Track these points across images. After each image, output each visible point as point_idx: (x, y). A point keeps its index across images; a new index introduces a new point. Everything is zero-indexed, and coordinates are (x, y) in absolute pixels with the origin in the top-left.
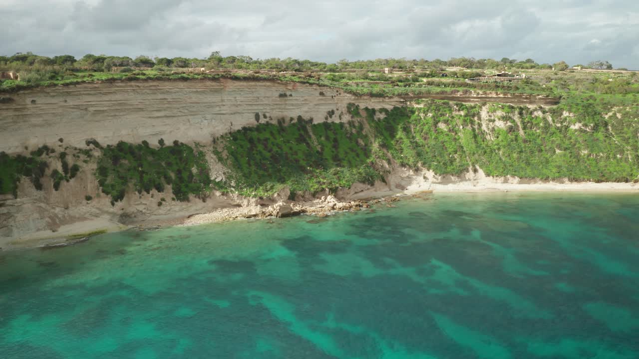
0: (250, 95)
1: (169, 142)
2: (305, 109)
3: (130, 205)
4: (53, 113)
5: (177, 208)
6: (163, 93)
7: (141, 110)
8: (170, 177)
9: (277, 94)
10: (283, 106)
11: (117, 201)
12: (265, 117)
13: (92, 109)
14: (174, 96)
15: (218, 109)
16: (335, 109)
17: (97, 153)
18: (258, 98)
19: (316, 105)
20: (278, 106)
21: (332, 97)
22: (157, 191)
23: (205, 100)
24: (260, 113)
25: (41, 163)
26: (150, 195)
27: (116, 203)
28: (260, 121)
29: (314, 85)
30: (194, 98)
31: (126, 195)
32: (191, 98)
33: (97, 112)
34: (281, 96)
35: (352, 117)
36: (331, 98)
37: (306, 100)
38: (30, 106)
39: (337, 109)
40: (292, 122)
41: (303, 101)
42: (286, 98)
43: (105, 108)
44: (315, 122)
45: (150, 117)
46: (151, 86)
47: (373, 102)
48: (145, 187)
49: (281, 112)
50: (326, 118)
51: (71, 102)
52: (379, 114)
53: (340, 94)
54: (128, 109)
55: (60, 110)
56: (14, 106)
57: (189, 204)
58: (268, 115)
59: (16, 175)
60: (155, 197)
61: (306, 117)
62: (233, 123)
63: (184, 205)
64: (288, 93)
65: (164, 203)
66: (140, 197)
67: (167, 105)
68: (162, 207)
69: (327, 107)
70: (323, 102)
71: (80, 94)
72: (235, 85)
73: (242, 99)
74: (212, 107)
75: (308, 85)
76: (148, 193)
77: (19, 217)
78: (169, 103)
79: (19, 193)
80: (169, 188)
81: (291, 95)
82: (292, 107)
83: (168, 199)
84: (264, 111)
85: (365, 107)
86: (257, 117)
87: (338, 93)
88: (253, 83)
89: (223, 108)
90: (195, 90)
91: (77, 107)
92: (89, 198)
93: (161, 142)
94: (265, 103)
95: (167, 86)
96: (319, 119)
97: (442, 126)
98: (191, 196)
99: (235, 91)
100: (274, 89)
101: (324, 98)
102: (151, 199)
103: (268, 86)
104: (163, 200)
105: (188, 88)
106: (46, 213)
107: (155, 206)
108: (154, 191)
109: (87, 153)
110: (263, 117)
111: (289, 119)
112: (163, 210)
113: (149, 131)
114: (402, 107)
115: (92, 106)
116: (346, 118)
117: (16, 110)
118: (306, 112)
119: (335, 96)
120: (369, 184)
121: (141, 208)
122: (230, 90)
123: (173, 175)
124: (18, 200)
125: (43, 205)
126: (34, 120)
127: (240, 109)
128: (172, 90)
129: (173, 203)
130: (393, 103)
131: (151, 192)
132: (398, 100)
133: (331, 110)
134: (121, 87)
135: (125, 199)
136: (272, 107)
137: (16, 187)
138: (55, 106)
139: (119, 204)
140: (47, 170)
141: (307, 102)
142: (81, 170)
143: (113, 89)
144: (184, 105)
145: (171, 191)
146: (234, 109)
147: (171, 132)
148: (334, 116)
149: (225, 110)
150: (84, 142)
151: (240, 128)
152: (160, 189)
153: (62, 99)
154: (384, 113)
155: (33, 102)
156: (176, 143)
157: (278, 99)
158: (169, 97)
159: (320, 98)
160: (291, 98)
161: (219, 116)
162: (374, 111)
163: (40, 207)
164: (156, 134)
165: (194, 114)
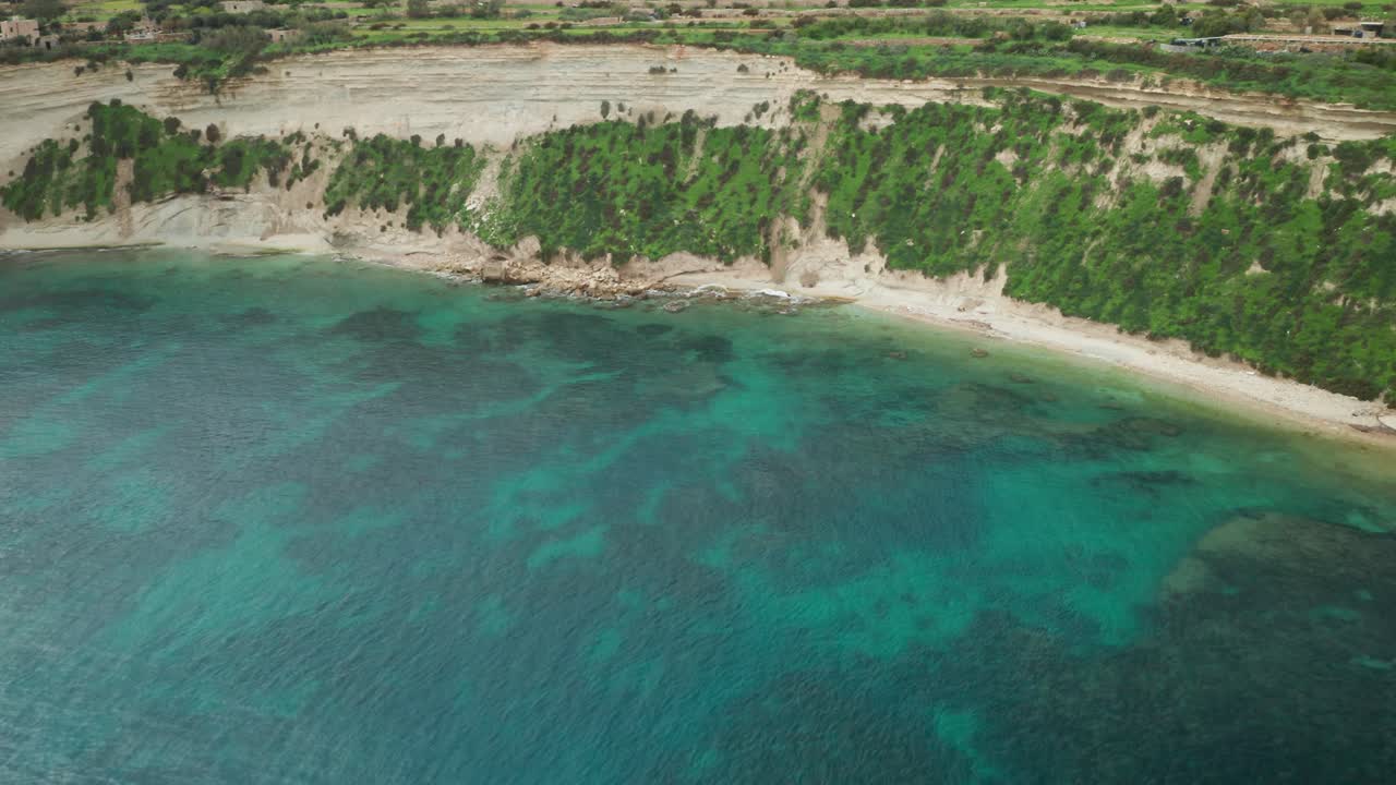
0: (593, 70)
1: (449, 142)
2: (708, 96)
3: (347, 224)
4: (309, 90)
5: (404, 239)
6: (442, 65)
7: (413, 89)
8: (417, 193)
9: (646, 69)
10: (659, 91)
11: (331, 215)
12: (621, 108)
13: (348, 86)
14: (459, 70)
15: (533, 91)
16: (771, 101)
17: (348, 148)
18: (608, 74)
19: (731, 90)
20: (649, 91)
21: (768, 75)
22: (385, 211)
23: (509, 78)
24: (611, 102)
25: (285, 152)
26: (375, 214)
27: (329, 218)
28: (608, 118)
29: (728, 51)
30: (491, 73)
31: (346, 208)
32: (484, 74)
33: (355, 91)
34: (653, 71)
35: (792, 120)
36: (764, 77)
37: (708, 80)
38: (284, 79)
39: (775, 102)
40: (668, 122)
41: (702, 81)
42: (664, 76)
43: (365, 86)
44: (720, 125)
45: (429, 101)
46: (421, 55)
47: (868, 90)
48: (372, 203)
49: (657, 100)
50: (748, 118)
51: (328, 76)
52: (879, 116)
53: (786, 69)
54: (396, 88)
55: (315, 87)
56: (267, 79)
57: (420, 237)
58: (628, 105)
59: (258, 166)
60: (381, 217)
61: (703, 113)
62: (558, 117)
63: (413, 235)
64: (669, 66)
65: (388, 228)
66: (361, 215)
67: (450, 84)
68: (386, 233)
69: (754, 96)
70: (746, 85)
71: (336, 66)
72: (563, 51)
73: (578, 76)
74: (523, 88)
75: (714, 49)
76: (375, 211)
77: (242, 215)
78: (452, 80)
79: (252, 188)
80: (404, 209)
81: (675, 71)
82: (678, 93)
83: (397, 224)
84: (621, 97)
85: (844, 100)
86: (605, 108)
87: (782, 68)
88: (598, 49)
89: (542, 90)
90: (488, 61)
91: (332, 82)
92: (310, 206)
93: (441, 138)
94: (621, 83)
95: (448, 54)
96: (729, 120)
97: (1007, 158)
98: (426, 226)
99: (563, 62)
100: (641, 58)
101: (749, 77)
102: (375, 220)
103: (630, 54)
104: (390, 224)
105: (479, 57)
106: (273, 216)
107: (378, 229)
108: (382, 210)
109: (338, 145)
110: (617, 108)
111: (664, 116)
112: (386, 238)
113: (427, 121)
114: (946, 104)
115: (349, 82)
116: (782, 121)
117: (270, 83)
118: (711, 103)
119: (774, 74)
120: (719, 260)
121: (360, 229)
122: (554, 61)
123: (422, 191)
124: (249, 195)
125: (273, 205)
126: (293, 98)
127: (572, 93)
128: (455, 61)
129: (401, 230)
130: (926, 94)
131: (378, 211)
132: (941, 87)
133: (761, 102)
134: (383, 55)
135: (343, 213)
136: (635, 91)
137: (250, 179)
138: (310, 81)
139: (335, 220)
140: (290, 162)
141: (711, 85)
142: (320, 167)
143: (372, 60)
144: (475, 84)
145: (406, 214)
146: (563, 92)
147: (460, 125)
148: (764, 114)
149: (545, 93)
150: (342, 131)
151: (567, 126)
152: (391, 208)
153: (317, 71)
154: (890, 115)
155: (288, 74)
156: (459, 142)
157: (650, 77)
158: (450, 71)
159: (740, 77)
160: (674, 75)
161: (536, 103)
162: (864, 110)
163: (270, 208)
164: (433, 127)
165: (495, 98)
